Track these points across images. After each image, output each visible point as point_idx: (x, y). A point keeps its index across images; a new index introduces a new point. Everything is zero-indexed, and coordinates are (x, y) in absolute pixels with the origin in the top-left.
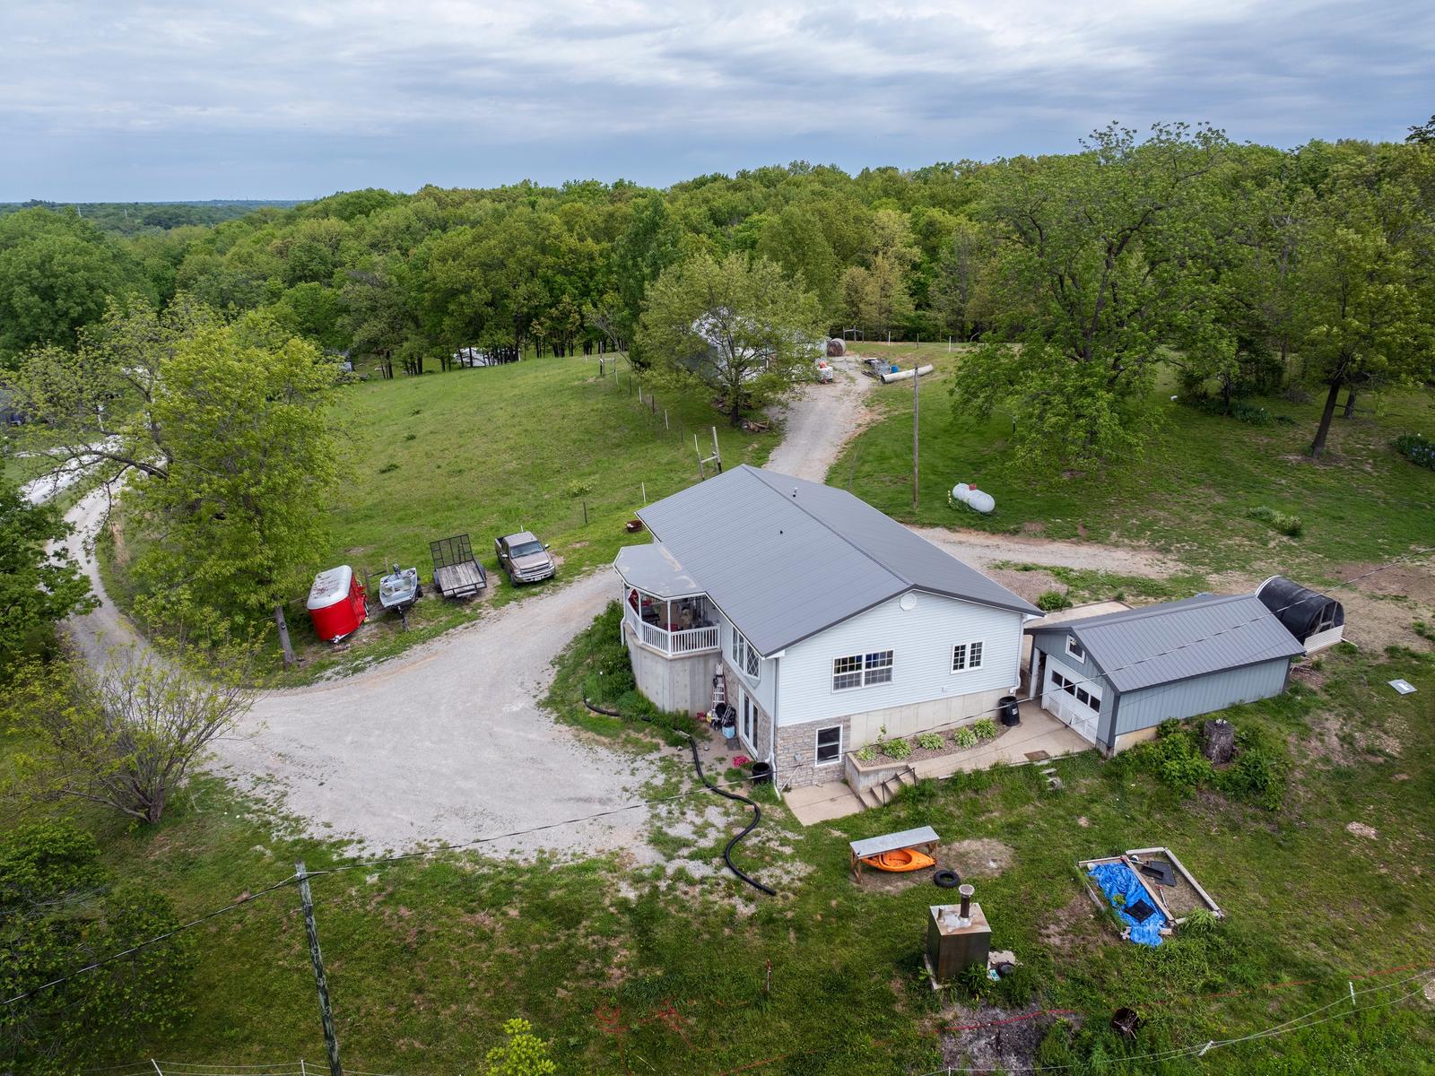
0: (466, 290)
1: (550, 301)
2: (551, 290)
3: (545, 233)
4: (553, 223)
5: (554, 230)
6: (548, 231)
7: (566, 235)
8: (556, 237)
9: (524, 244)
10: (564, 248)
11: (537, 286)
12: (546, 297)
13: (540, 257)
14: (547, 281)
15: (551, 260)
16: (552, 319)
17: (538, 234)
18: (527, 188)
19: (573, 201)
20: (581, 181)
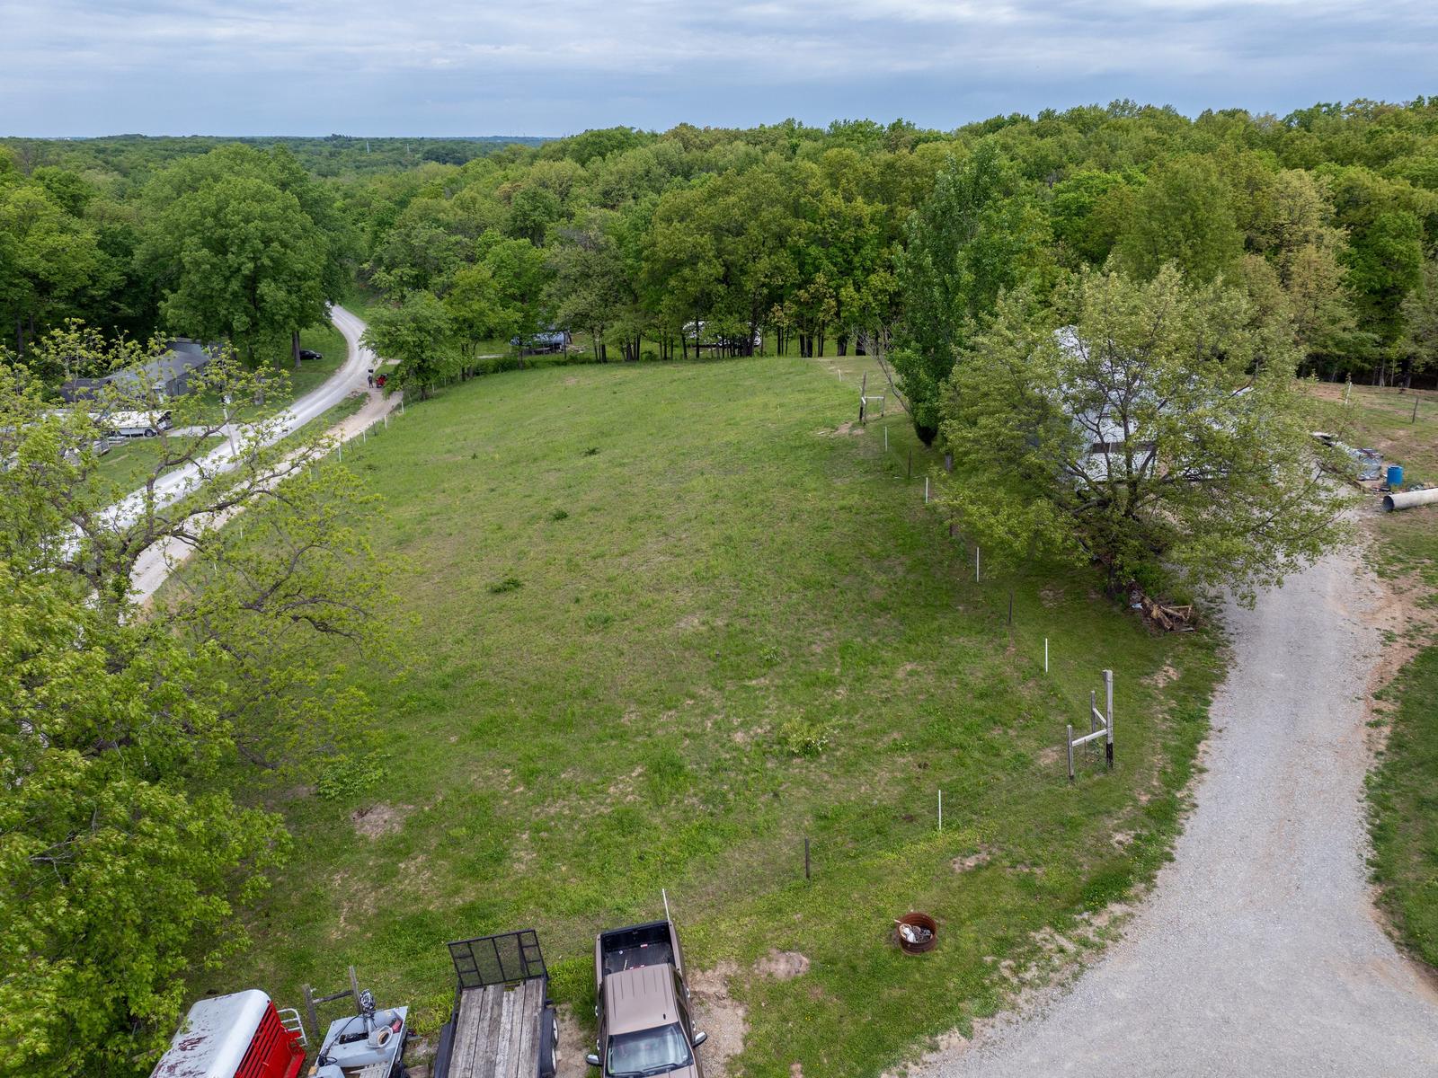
0: (693, 260)
1: (799, 279)
2: (802, 266)
3: (800, 188)
4: (813, 175)
5: (813, 185)
6: (805, 185)
7: (828, 193)
8: (816, 194)
9: (772, 203)
10: (823, 209)
11: (784, 259)
12: (794, 275)
13: (790, 221)
14: (797, 253)
15: (804, 225)
16: (799, 303)
17: (792, 188)
18: (790, 128)
19: (840, 146)
20: (852, 122)
